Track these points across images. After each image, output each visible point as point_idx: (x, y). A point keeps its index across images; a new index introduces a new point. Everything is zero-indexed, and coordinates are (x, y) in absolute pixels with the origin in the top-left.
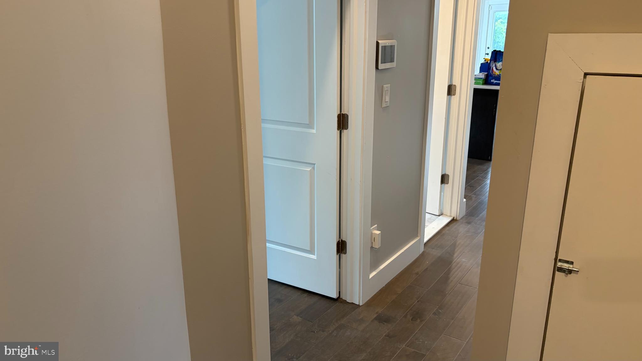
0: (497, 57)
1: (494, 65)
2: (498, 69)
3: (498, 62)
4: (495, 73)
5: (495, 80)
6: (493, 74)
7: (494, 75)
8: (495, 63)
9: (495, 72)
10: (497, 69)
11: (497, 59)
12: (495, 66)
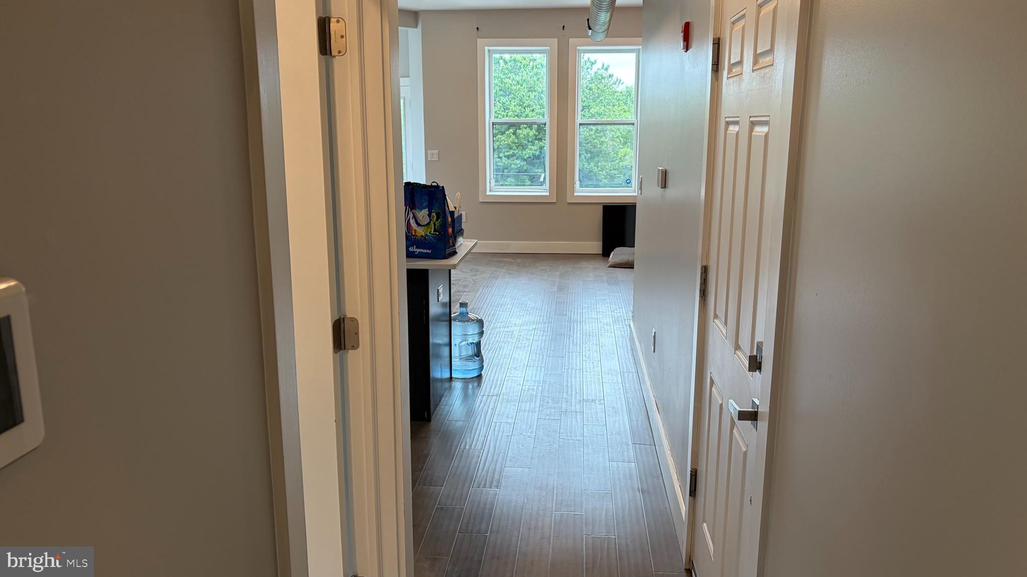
0: (416, 199)
1: (411, 215)
2: (421, 223)
3: (419, 208)
4: (415, 232)
5: (417, 248)
6: (412, 235)
7: (414, 236)
8: (414, 211)
9: (415, 230)
10: (418, 224)
11: (417, 204)
12: (414, 217)
